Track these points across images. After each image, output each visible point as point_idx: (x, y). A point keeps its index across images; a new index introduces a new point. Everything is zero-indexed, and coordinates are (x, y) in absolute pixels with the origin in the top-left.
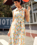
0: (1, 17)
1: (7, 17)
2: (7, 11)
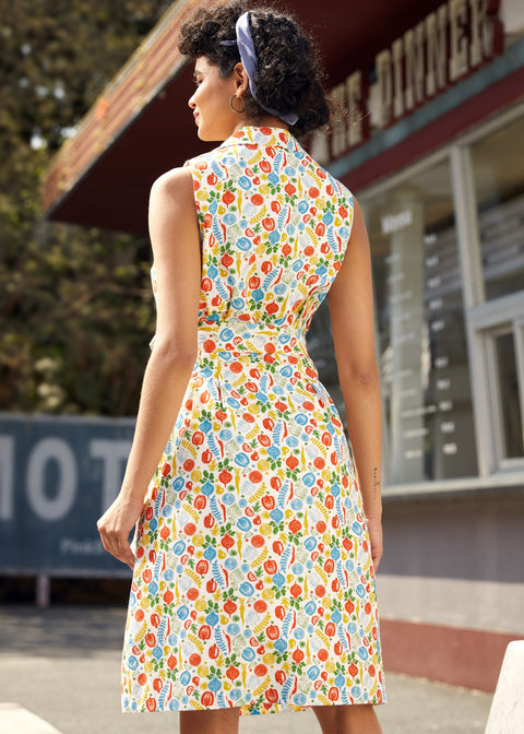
0: (16, 416)
1: (105, 411)
2: (104, 328)
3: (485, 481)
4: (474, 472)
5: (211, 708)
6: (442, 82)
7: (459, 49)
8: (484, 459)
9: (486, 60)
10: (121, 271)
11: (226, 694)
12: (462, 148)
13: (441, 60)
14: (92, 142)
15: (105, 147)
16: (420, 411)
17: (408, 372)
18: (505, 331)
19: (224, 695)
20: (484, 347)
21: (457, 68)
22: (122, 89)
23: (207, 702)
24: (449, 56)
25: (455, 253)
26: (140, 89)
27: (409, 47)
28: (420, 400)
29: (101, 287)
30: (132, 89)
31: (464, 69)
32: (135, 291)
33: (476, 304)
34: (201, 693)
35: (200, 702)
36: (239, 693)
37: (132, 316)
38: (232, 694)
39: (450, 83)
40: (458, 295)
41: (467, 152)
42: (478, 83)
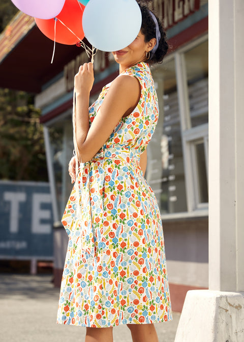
3: (191, 214)
4: (185, 210)
5: (143, 323)
6: (171, 22)
7: (179, 7)
8: (190, 203)
9: (191, 12)
10: (20, 109)
11: (150, 317)
12: (180, 54)
13: (171, 12)
14: (4, 47)
15: (10, 50)
16: (159, 181)
17: (155, 161)
18: (200, 142)
19: (149, 318)
20: (191, 150)
21: (178, 16)
22: (18, 22)
23: (141, 321)
24: (174, 10)
25: (177, 105)
26: (27, 22)
27: (155, 5)
28: (160, 174)
29: (9, 117)
30: (23, 22)
31: (181, 16)
32: (26, 119)
33: (187, 129)
34: (139, 317)
35: (138, 321)
36: (155, 317)
37: (26, 132)
38: (152, 317)
39: (175, 23)
40: (178, 124)
41: (183, 56)
42: (188, 23)
